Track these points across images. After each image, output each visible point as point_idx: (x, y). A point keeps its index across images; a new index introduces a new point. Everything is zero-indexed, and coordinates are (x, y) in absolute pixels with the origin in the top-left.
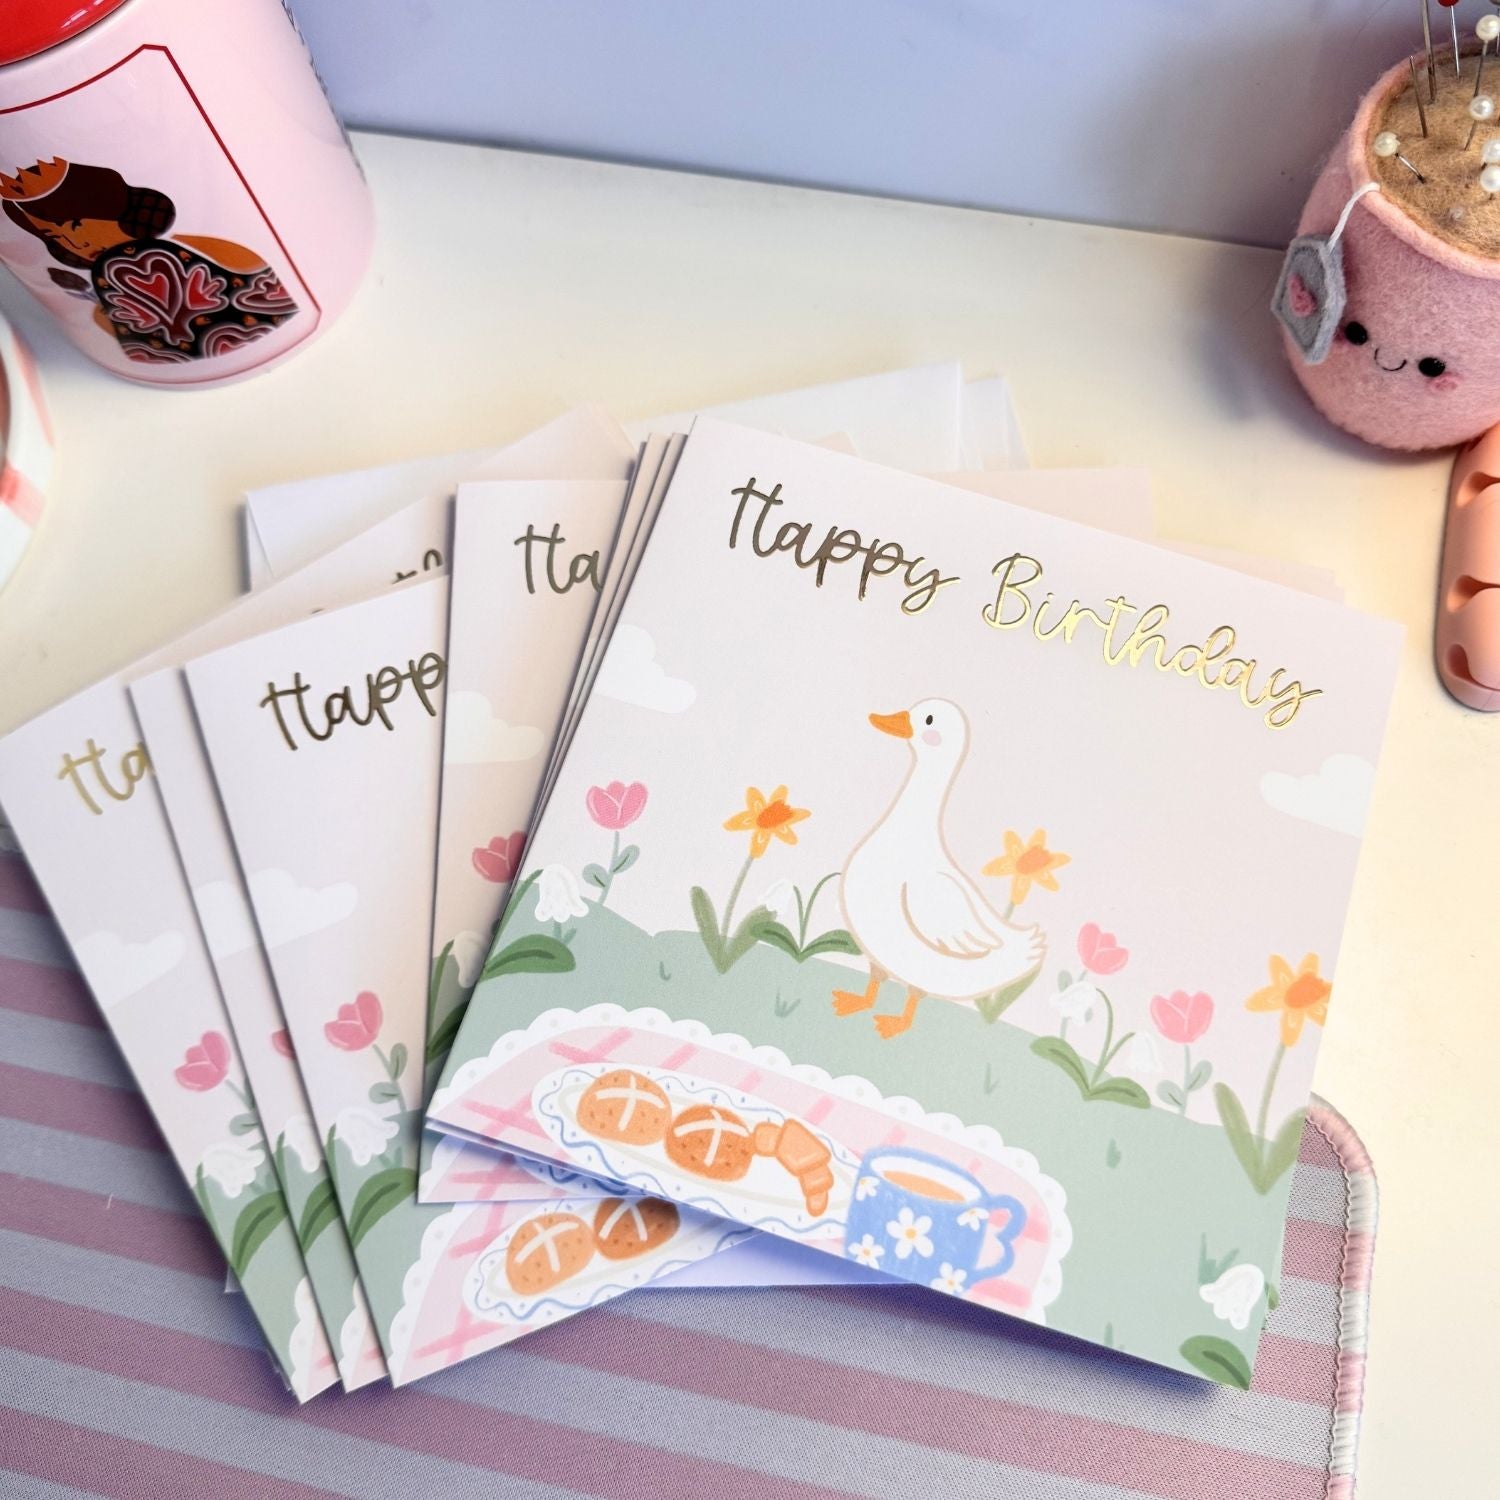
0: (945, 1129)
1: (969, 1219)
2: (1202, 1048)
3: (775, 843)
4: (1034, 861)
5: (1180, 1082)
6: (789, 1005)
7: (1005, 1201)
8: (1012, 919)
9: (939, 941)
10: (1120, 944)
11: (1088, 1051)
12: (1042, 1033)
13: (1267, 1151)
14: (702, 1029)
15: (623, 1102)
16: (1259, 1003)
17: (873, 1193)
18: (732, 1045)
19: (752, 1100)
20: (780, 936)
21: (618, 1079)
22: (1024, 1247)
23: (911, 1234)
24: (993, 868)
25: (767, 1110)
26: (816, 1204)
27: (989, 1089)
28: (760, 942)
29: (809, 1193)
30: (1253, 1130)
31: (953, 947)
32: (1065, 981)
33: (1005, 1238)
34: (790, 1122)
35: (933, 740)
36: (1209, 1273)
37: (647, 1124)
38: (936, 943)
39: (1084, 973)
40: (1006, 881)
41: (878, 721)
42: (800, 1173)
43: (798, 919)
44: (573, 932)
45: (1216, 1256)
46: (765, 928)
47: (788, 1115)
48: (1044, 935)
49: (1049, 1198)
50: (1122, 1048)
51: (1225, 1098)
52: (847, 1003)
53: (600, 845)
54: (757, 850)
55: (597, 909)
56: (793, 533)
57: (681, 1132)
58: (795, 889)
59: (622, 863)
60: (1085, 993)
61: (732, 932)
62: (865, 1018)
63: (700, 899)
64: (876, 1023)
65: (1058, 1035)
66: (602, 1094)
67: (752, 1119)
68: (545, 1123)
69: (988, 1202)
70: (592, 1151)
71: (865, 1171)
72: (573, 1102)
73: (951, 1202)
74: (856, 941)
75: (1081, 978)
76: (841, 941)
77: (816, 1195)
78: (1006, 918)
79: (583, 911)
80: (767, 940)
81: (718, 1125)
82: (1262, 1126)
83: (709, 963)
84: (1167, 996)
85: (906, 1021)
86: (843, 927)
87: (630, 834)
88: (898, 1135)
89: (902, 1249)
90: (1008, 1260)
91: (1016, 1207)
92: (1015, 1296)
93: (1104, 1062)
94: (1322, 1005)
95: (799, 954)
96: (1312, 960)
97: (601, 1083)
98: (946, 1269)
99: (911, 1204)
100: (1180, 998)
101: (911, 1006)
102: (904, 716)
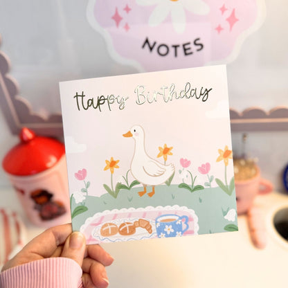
0: (168, 209)
1: (178, 223)
2: (210, 174)
3: (115, 169)
4: (166, 151)
5: (208, 181)
6: (131, 199)
7: (184, 217)
10: (188, 160)
11: (189, 183)
12: (179, 183)
13: (229, 187)
14: (116, 210)
15: (108, 229)
16: (218, 160)
17: (159, 225)
18: (123, 210)
19: (131, 219)
20: (123, 187)
21: (106, 225)
22: (190, 223)
23: (169, 229)
24: (159, 156)
25: (135, 219)
26: (150, 231)
27: (173, 198)
28: (120, 189)
29: (148, 230)
30: (225, 184)
31: (157, 175)
32: (180, 172)
33: (186, 223)
34: (140, 220)
36: (225, 214)
37: (114, 231)
38: (153, 175)
40: (162, 157)
42: (145, 227)
43: (126, 182)
44: (84, 203)
45: (225, 210)
46: (120, 186)
47: (139, 218)
48: (173, 165)
49: (191, 213)
50: (195, 180)
51: (218, 181)
52: (141, 194)
53: (82, 184)
54: (112, 172)
55: (87, 197)
56: (90, 102)
57: (121, 229)
58: (123, 176)
59: (88, 186)
60: (185, 173)
61: (114, 190)
62: (146, 195)
63: (105, 186)
64: (148, 195)
65: (182, 183)
66: (104, 229)
67: (133, 222)
68: (96, 238)
69: (180, 218)
70: (107, 239)
71: (157, 222)
72: (99, 233)
73: (174, 221)
74: (138, 181)
75: (183, 170)
76: (136, 183)
78: (165, 165)
79: (85, 198)
80: (122, 189)
81: (127, 226)
83: (113, 198)
84: (201, 166)
85: (153, 193)
86: (135, 180)
87: (87, 180)
88: (160, 213)
89: (169, 233)
90: (188, 227)
91: (186, 217)
92: (192, 232)
93: (193, 184)
94: (231, 155)
95: (129, 189)
96: (227, 147)
97: (103, 227)
98: (177, 233)
99: (167, 224)
100: (203, 166)
101: (153, 188)
102: (129, 132)
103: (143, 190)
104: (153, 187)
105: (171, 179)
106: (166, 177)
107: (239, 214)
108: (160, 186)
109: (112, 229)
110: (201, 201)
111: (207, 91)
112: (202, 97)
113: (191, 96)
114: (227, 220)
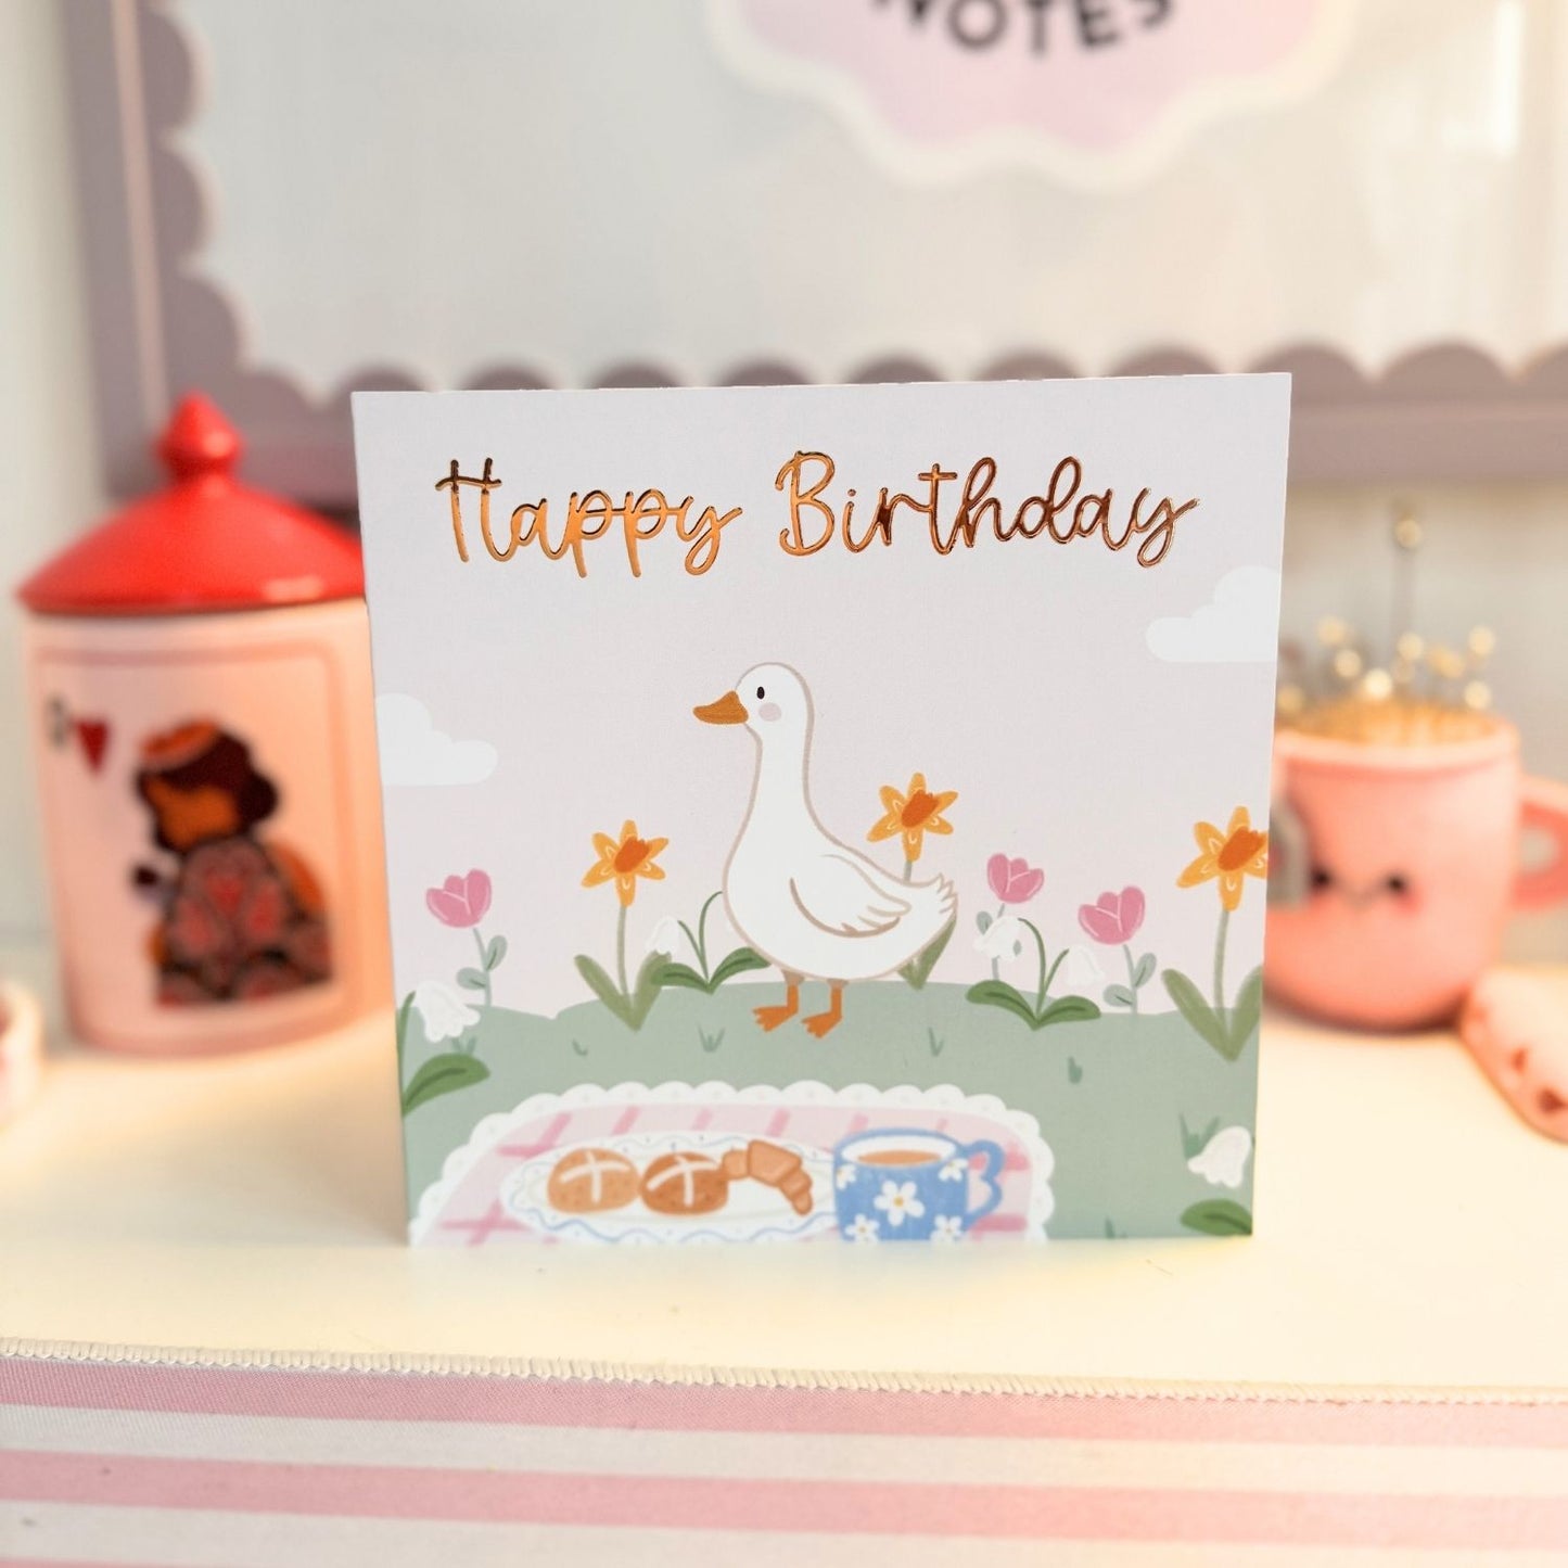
0: (904, 1101)
1: (950, 1173)
2: (1141, 942)
3: (642, 883)
4: (919, 810)
5: (1126, 982)
6: (715, 1037)
7: (980, 1146)
8: (913, 878)
9: (845, 926)
10: (1032, 866)
11: (1024, 980)
12: (973, 980)
13: (1229, 1018)
14: (638, 1088)
15: (588, 1178)
16: (1191, 877)
17: (852, 1179)
18: (674, 1093)
19: (709, 1136)
20: (681, 975)
21: (576, 1159)
22: (1010, 1181)
23: (899, 1202)
24: (879, 833)
25: (727, 1139)
26: (802, 1204)
27: (936, 1051)
28: (664, 988)
29: (792, 1198)
30: (1211, 1003)
31: (860, 927)
32: (984, 922)
33: (989, 1178)
34: (753, 1144)
35: (772, 713)
36: (1194, 1146)
37: (618, 1189)
38: (842, 929)
39: (1003, 907)
40: (896, 841)
42: (780, 1183)
43: (694, 953)
44: (472, 1043)
45: (1196, 1129)
46: (663, 972)
47: (750, 1137)
48: (951, 884)
49: (1021, 1130)
50: (1059, 969)
52: (771, 1018)
53: (463, 947)
54: (627, 898)
55: (486, 1011)
57: (653, 1184)
58: (681, 923)
59: (494, 956)
60: (1009, 924)
61: (632, 988)
62: (794, 1026)
63: (586, 966)
64: (806, 1026)
65: (990, 977)
66: (567, 1177)
67: (716, 1153)
68: (523, 1218)
69: (963, 1151)
70: (577, 1227)
71: (839, 1163)
72: (542, 1191)
73: (929, 1164)
74: (760, 954)
75: (1000, 914)
76: (747, 959)
77: (799, 1196)
78: (907, 880)
79: (473, 1018)
80: (671, 984)
81: (686, 1169)
82: (1219, 996)
83: (620, 1026)
84: (1093, 902)
85: (835, 1015)
86: (744, 945)
87: (489, 926)
88: (860, 1120)
89: (896, 1219)
90: (997, 1195)
91: (992, 1148)
92: (1015, 1224)
93: (1044, 988)
95: (707, 987)
96: (1241, 814)
97: (561, 1167)
98: (940, 1221)
99: (891, 1176)
100: (1107, 900)
101: (837, 995)
102: (732, 698)
103: (783, 1002)
104: (837, 988)
105: (932, 953)
106: (906, 944)
108: (870, 986)
109: (609, 1179)
110: (1075, 1074)
111: (1169, 515)
112: (1137, 539)
113: (1076, 528)
114: (1201, 1178)
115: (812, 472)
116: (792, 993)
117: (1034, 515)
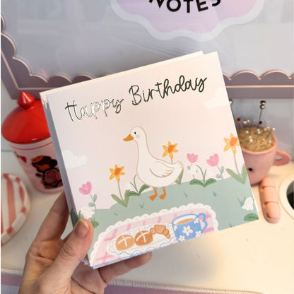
0: (183, 209)
1: (196, 222)
2: (220, 165)
3: (121, 177)
4: (171, 149)
5: (219, 173)
6: (143, 205)
7: (201, 214)
9: (162, 175)
10: (195, 154)
11: (200, 178)
12: (190, 180)
13: (241, 175)
14: (129, 219)
15: (124, 242)
16: (226, 149)
17: (177, 228)
18: (137, 219)
19: (146, 226)
20: (133, 193)
21: (120, 238)
22: (208, 220)
23: (187, 231)
24: (164, 155)
25: (150, 226)
27: (187, 196)
29: (166, 235)
31: (166, 175)
32: (189, 168)
33: (204, 221)
34: (155, 226)
35: (138, 137)
36: (242, 204)
37: (130, 242)
39: (192, 164)
40: (168, 156)
41: (125, 140)
42: (162, 233)
43: (134, 188)
44: (94, 218)
45: (241, 200)
46: (129, 194)
47: (154, 224)
48: (181, 162)
49: (207, 209)
50: (206, 173)
51: (229, 171)
52: (152, 198)
53: (88, 198)
54: (119, 180)
55: (96, 211)
56: (83, 110)
57: (137, 240)
58: (130, 183)
59: (95, 199)
60: (194, 168)
61: (124, 199)
62: (157, 198)
63: (114, 196)
64: (160, 198)
65: (193, 179)
66: (119, 243)
67: (148, 230)
68: (112, 254)
69: (197, 216)
70: (124, 253)
71: (173, 225)
72: (115, 247)
73: (191, 221)
74: (147, 185)
76: (145, 187)
77: (167, 235)
78: (172, 163)
79: (94, 213)
80: (131, 196)
81: (143, 234)
82: (238, 172)
83: (123, 207)
84: (209, 159)
85: (165, 194)
87: (92, 193)
88: (175, 215)
89: (188, 234)
90: (206, 224)
91: (203, 214)
92: (212, 229)
93: (204, 178)
94: (238, 141)
95: (138, 195)
96: (232, 135)
97: (117, 241)
98: (197, 232)
99: (184, 226)
100: (211, 158)
101: (164, 190)
102: (130, 135)
103: (154, 194)
104: (164, 188)
105: (181, 177)
106: (175, 176)
107: (253, 185)
108: (170, 186)
109: (128, 240)
110: (215, 195)
111: (202, 81)
112: (198, 87)
113: (186, 88)
114: (245, 210)
115: (135, 89)
116: (156, 192)
117: (178, 88)
